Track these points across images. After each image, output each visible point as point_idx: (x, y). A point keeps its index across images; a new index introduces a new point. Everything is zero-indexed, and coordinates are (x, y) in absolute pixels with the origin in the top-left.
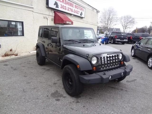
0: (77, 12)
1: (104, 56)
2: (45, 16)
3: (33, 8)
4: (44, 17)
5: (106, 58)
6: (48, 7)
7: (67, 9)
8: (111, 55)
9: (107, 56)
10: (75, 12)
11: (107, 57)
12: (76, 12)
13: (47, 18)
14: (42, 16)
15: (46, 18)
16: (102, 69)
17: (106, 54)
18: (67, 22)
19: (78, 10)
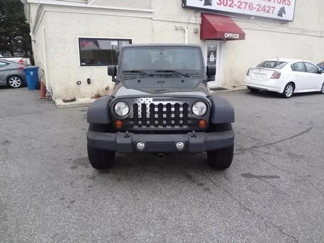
0: (267, 9)
1: (143, 103)
2: (178, 25)
3: (151, 12)
4: (176, 27)
5: (148, 106)
6: (186, 7)
7: (235, 5)
8: (165, 103)
9: (152, 102)
10: (260, 9)
11: (152, 106)
12: (264, 10)
13: (183, 28)
14: (172, 26)
15: (182, 30)
16: (136, 127)
17: (151, 99)
18: (227, 35)
19: (271, 4)
